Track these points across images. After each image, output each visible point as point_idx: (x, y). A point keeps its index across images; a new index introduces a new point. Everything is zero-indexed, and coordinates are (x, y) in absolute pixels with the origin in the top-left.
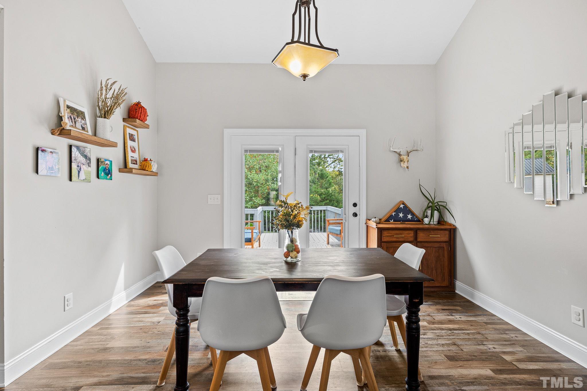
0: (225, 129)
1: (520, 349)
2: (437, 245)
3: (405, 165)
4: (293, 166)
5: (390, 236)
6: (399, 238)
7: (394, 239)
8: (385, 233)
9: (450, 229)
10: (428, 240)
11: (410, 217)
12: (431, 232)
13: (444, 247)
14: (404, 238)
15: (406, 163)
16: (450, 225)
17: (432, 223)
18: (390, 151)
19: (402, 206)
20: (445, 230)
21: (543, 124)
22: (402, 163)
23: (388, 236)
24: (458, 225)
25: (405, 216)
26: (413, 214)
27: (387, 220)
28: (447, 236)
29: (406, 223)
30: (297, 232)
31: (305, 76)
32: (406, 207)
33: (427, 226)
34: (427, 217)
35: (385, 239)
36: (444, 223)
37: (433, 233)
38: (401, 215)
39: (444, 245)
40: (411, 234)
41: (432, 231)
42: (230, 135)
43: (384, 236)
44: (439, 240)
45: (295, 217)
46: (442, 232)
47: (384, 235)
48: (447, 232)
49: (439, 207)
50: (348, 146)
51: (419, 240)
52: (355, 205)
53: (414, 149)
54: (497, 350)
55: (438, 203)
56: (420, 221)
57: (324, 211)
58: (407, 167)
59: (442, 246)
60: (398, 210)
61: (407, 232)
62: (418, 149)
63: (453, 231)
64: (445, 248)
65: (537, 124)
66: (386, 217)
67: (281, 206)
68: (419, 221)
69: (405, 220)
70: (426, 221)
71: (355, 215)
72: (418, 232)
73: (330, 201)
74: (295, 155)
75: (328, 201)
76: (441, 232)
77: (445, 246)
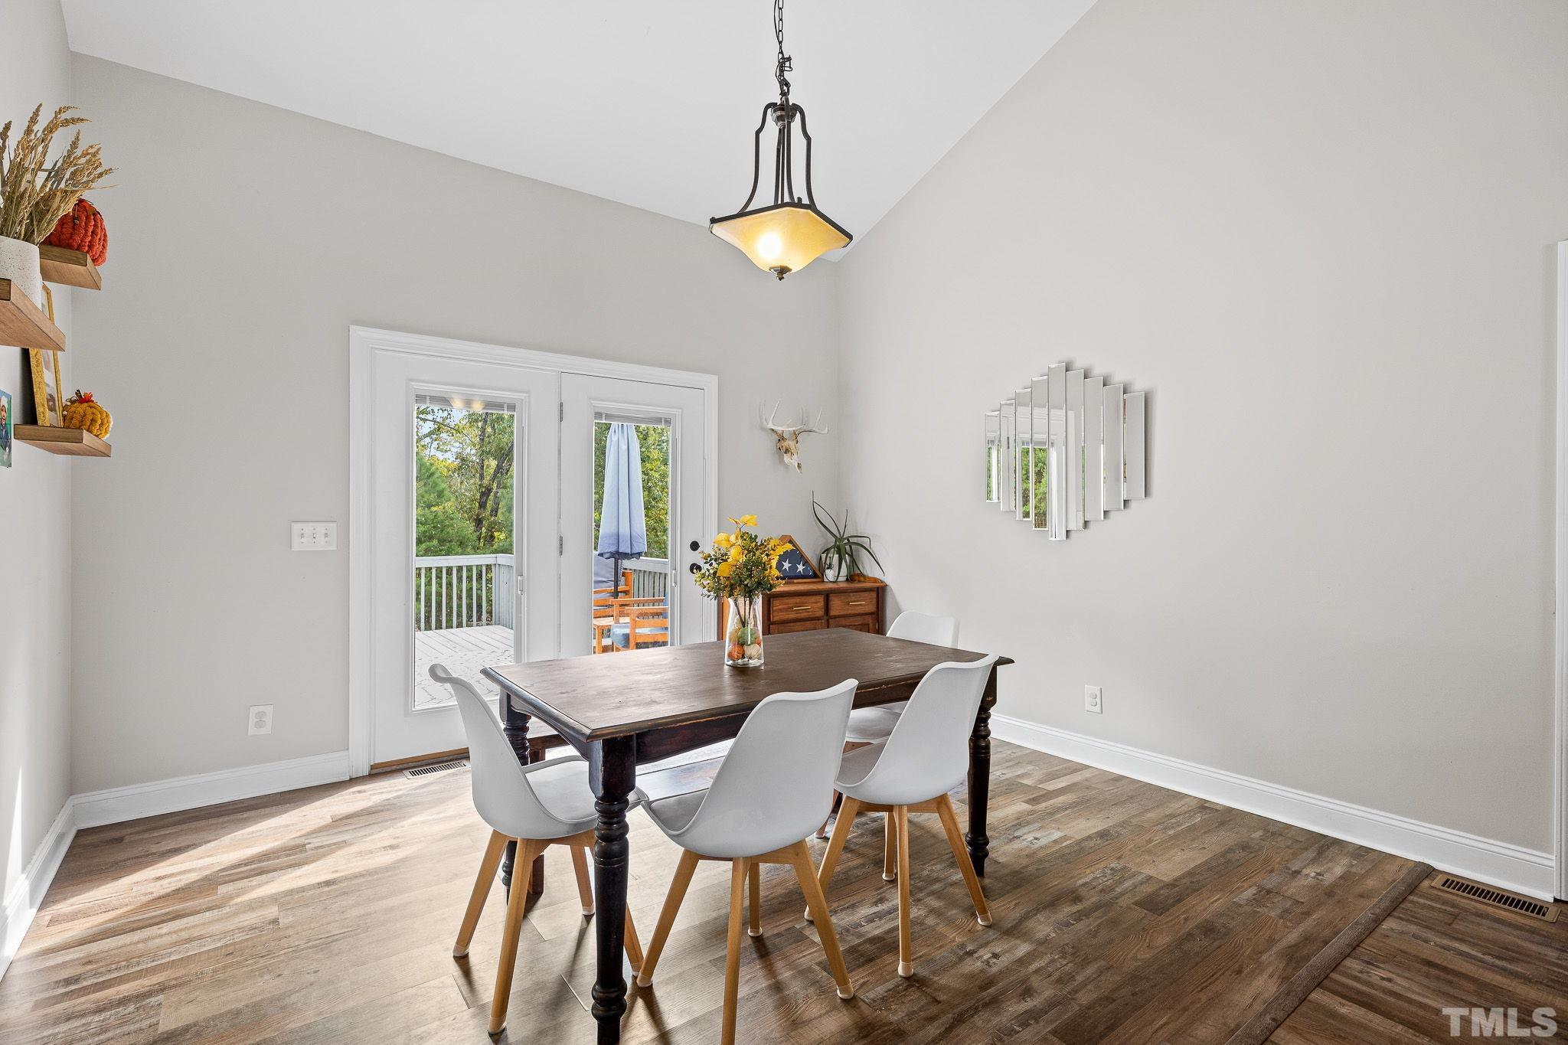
0: (353, 328)
1: (1030, 767)
2: (858, 621)
5: (786, 610)
6: (800, 613)
7: (792, 616)
8: (777, 605)
9: (878, 588)
11: (801, 568)
12: (849, 596)
13: (868, 624)
14: (809, 612)
16: (875, 580)
17: (840, 579)
18: (763, 429)
19: (788, 546)
20: (870, 590)
21: (1064, 408)
23: (781, 610)
24: (889, 579)
25: (793, 568)
26: (806, 563)
28: (874, 601)
29: (795, 581)
31: (782, 271)
32: (794, 547)
33: (831, 586)
34: (830, 567)
35: (777, 617)
36: (862, 579)
37: (853, 598)
39: (869, 619)
40: (821, 602)
41: (852, 594)
42: (371, 346)
43: (775, 610)
44: (862, 610)
46: (859, 594)
47: (774, 608)
48: (872, 595)
49: (850, 547)
51: (833, 613)
52: (695, 546)
53: (805, 428)
54: (1008, 776)
55: (848, 540)
56: (821, 576)
57: (489, 567)
59: (866, 621)
62: (814, 429)
63: (880, 592)
64: (871, 625)
65: (1055, 408)
68: (815, 576)
69: (793, 576)
70: (830, 575)
72: (832, 598)
73: (442, 541)
74: (561, 420)
75: (435, 542)
76: (866, 595)
77: (870, 621)
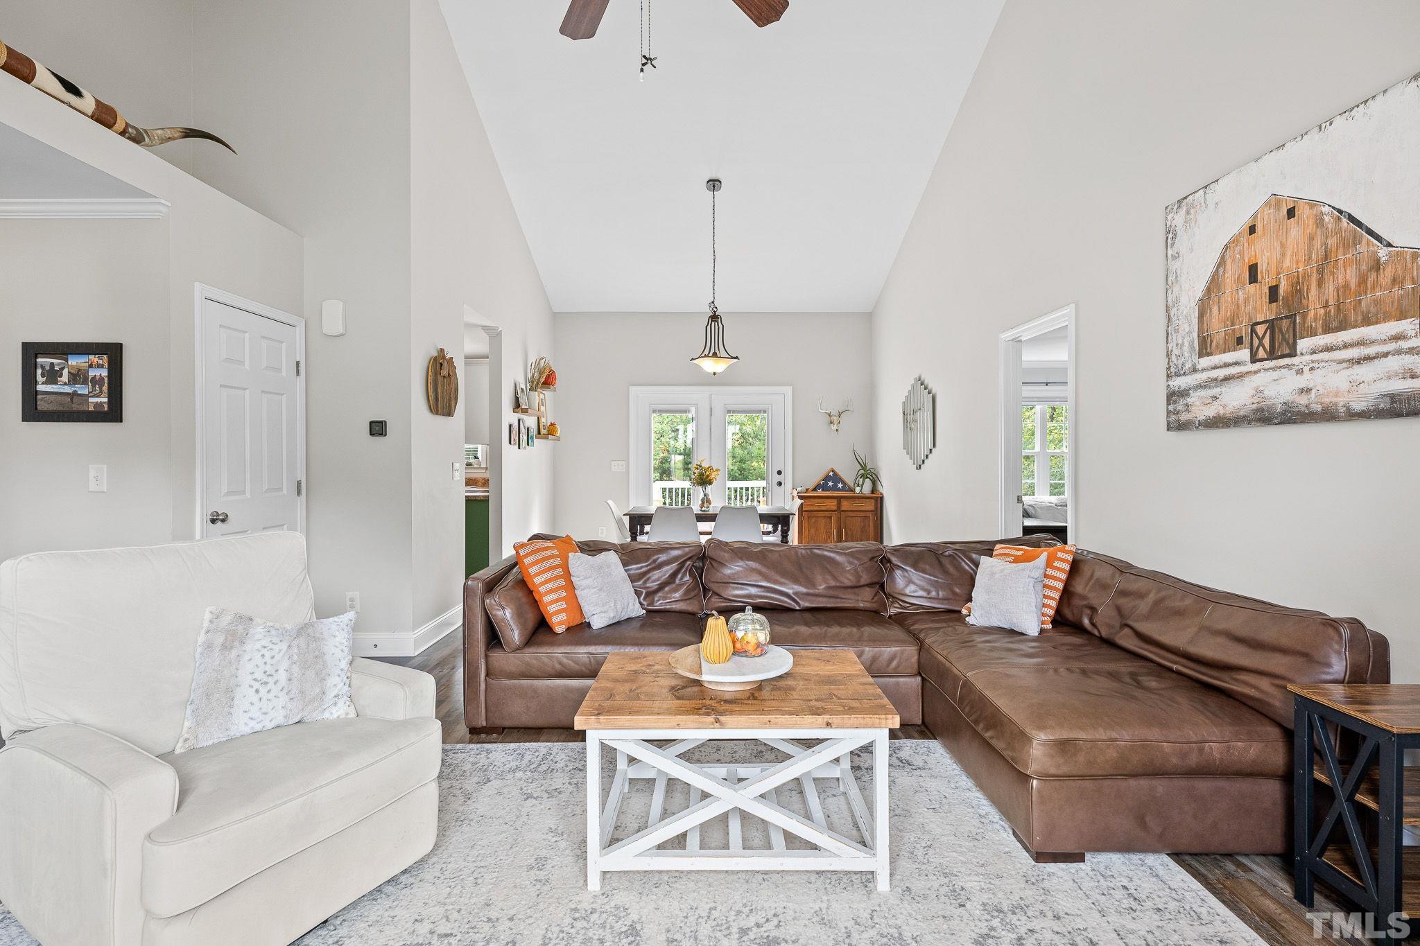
0: (630, 387)
2: (862, 514)
3: (834, 427)
4: (709, 428)
9: (877, 497)
10: (852, 509)
11: (840, 485)
12: (861, 501)
13: (870, 517)
14: (824, 506)
15: (835, 426)
16: (878, 493)
17: (862, 491)
18: (819, 411)
19: (831, 474)
20: (871, 498)
22: (832, 425)
24: (884, 493)
25: (835, 486)
26: (844, 483)
27: (815, 490)
28: (873, 504)
29: (835, 491)
30: (709, 488)
32: (835, 474)
33: (855, 495)
34: (859, 486)
36: (874, 492)
37: (857, 502)
38: (830, 484)
39: (870, 515)
40: (835, 502)
41: (856, 499)
42: (637, 393)
44: (864, 509)
45: (708, 476)
46: (868, 500)
48: (873, 501)
49: (872, 474)
50: (772, 405)
51: (842, 508)
52: (779, 473)
53: (845, 408)
55: (871, 470)
56: (852, 490)
58: (837, 430)
59: (868, 515)
60: (827, 478)
61: (830, 500)
62: (850, 409)
63: (881, 500)
66: (814, 487)
67: (697, 468)
69: (835, 488)
70: (858, 490)
71: (780, 484)
72: (842, 500)
74: (711, 415)
